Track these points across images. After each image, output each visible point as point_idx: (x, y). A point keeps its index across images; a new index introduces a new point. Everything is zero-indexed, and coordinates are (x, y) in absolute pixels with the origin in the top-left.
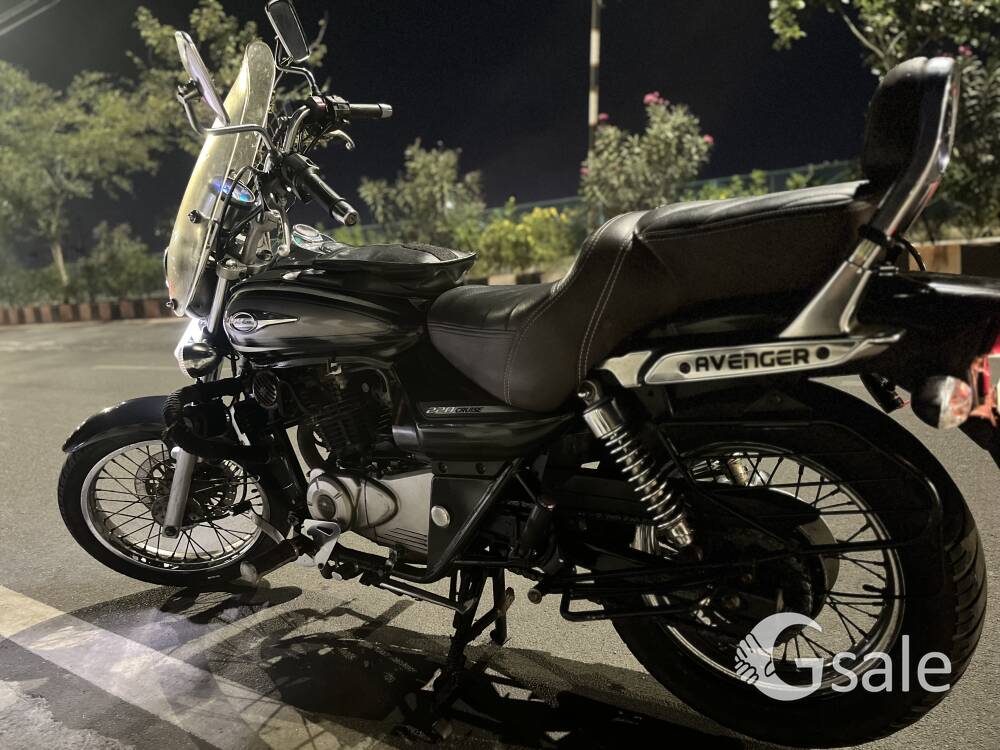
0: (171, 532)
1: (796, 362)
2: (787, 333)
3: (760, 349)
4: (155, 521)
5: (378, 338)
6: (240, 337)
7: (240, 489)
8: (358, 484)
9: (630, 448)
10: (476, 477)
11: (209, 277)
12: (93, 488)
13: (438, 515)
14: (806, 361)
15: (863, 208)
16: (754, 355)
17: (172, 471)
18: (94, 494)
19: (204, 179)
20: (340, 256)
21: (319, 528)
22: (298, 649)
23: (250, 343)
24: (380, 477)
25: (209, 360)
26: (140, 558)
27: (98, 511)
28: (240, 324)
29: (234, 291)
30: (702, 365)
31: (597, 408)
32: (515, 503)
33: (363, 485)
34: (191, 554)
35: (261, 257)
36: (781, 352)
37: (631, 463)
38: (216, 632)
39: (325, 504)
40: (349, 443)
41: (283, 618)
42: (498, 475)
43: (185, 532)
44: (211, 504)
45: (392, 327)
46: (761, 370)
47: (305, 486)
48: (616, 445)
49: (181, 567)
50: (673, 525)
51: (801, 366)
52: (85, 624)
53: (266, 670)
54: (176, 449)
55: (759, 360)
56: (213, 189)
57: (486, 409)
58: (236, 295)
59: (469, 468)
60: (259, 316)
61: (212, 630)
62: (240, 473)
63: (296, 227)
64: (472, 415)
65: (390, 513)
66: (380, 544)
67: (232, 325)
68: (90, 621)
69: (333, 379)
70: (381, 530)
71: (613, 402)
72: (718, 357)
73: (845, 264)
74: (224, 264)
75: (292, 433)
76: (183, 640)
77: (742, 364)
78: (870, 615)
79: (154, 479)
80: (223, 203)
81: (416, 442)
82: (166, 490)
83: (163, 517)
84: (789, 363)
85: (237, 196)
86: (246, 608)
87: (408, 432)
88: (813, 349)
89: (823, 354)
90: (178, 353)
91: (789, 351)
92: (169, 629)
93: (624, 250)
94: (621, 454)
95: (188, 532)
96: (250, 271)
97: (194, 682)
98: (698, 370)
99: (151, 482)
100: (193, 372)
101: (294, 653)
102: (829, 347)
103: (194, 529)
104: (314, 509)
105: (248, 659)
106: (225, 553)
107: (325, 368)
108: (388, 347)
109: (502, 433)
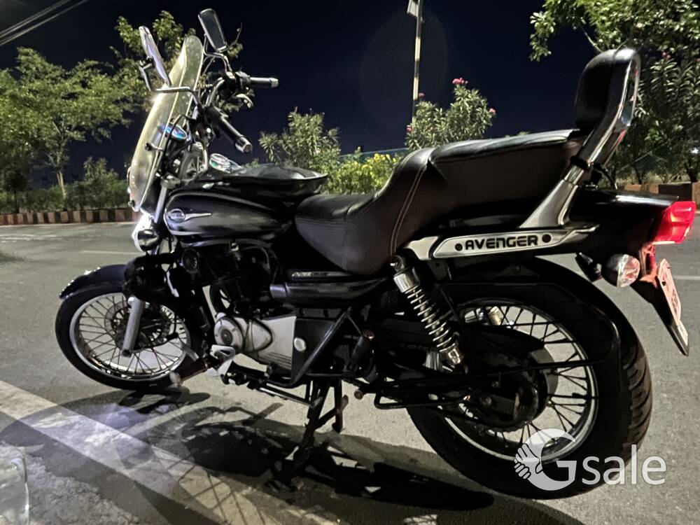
0: (127, 353)
1: (529, 244)
2: (524, 225)
3: (506, 236)
4: (117, 346)
5: (263, 227)
6: (174, 225)
7: (172, 326)
8: (247, 322)
9: (423, 300)
10: (323, 319)
11: (156, 186)
12: (78, 323)
13: (299, 343)
14: (536, 244)
15: (574, 146)
16: (503, 239)
17: (128, 314)
18: (78, 327)
19: (154, 123)
20: (240, 174)
21: (222, 351)
22: (206, 431)
23: (181, 229)
24: (262, 318)
25: (154, 240)
26: (106, 370)
27: (81, 338)
28: (174, 217)
29: (172, 195)
30: (470, 246)
31: (403, 273)
32: (349, 337)
33: (250, 323)
34: (139, 369)
35: (190, 175)
36: (519, 238)
37: (423, 310)
38: (154, 419)
39: (225, 336)
40: (242, 296)
41: (197, 412)
42: (338, 317)
43: (135, 355)
44: (153, 337)
45: (272, 220)
46: (507, 249)
47: (213, 324)
48: (414, 298)
49: (133, 378)
50: (449, 351)
51: (533, 246)
52: (70, 412)
53: (186, 444)
54: (132, 299)
55: (506, 243)
56: (160, 130)
57: (330, 274)
58: (172, 198)
59: (319, 313)
60: (187, 211)
61: (151, 418)
62: (173, 316)
63: (213, 155)
64: (322, 278)
65: (267, 342)
66: (261, 363)
67: (170, 217)
68: (73, 410)
69: (232, 254)
70: (262, 354)
71: (413, 270)
72: (480, 241)
73: (562, 181)
74: (165, 178)
75: (206, 290)
76: (133, 423)
77: (495, 245)
78: (577, 413)
79: (117, 319)
80: (166, 139)
81: (285, 296)
82: (124, 326)
83: (122, 344)
84: (525, 245)
85: (175, 134)
86: (174, 405)
87: (280, 289)
88: (540, 237)
89: (547, 239)
90: (134, 235)
91: (525, 237)
92: (124, 417)
93: (422, 171)
94: (417, 303)
95: (138, 354)
96: (182, 184)
97: (139, 450)
98: (467, 248)
99: (115, 321)
100: (144, 248)
101: (204, 434)
102: (551, 235)
103: (142, 353)
104: (218, 339)
105: (174, 437)
106: (161, 370)
107: (228, 247)
108: (268, 233)
109: (342, 290)
